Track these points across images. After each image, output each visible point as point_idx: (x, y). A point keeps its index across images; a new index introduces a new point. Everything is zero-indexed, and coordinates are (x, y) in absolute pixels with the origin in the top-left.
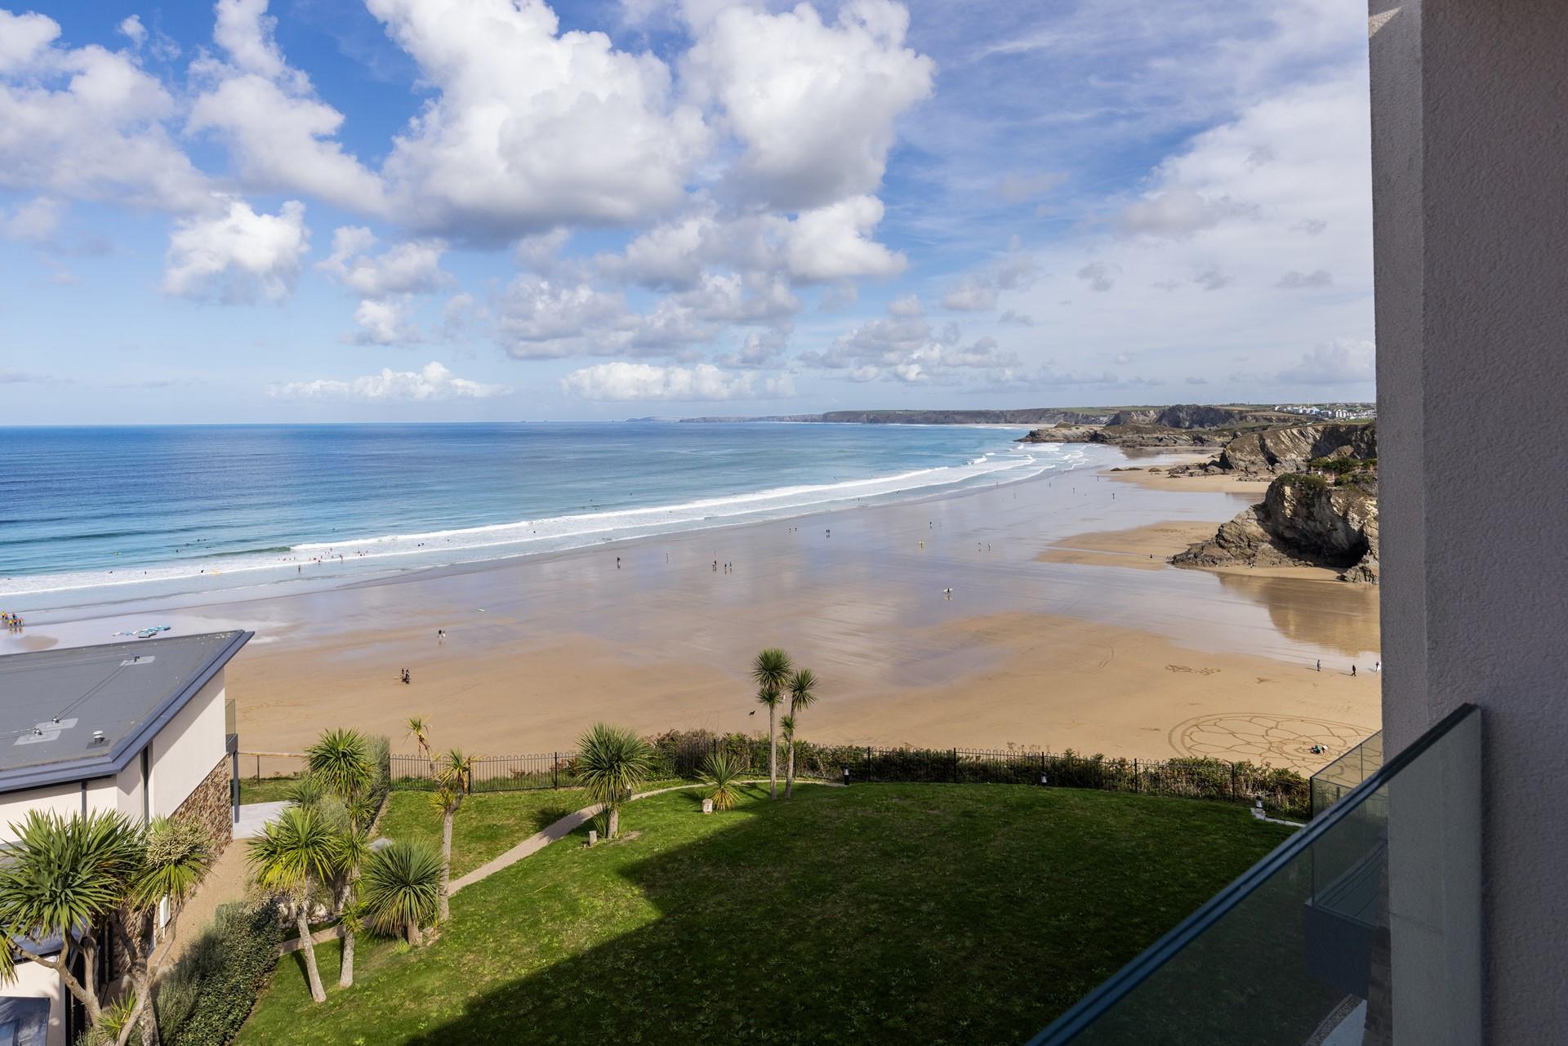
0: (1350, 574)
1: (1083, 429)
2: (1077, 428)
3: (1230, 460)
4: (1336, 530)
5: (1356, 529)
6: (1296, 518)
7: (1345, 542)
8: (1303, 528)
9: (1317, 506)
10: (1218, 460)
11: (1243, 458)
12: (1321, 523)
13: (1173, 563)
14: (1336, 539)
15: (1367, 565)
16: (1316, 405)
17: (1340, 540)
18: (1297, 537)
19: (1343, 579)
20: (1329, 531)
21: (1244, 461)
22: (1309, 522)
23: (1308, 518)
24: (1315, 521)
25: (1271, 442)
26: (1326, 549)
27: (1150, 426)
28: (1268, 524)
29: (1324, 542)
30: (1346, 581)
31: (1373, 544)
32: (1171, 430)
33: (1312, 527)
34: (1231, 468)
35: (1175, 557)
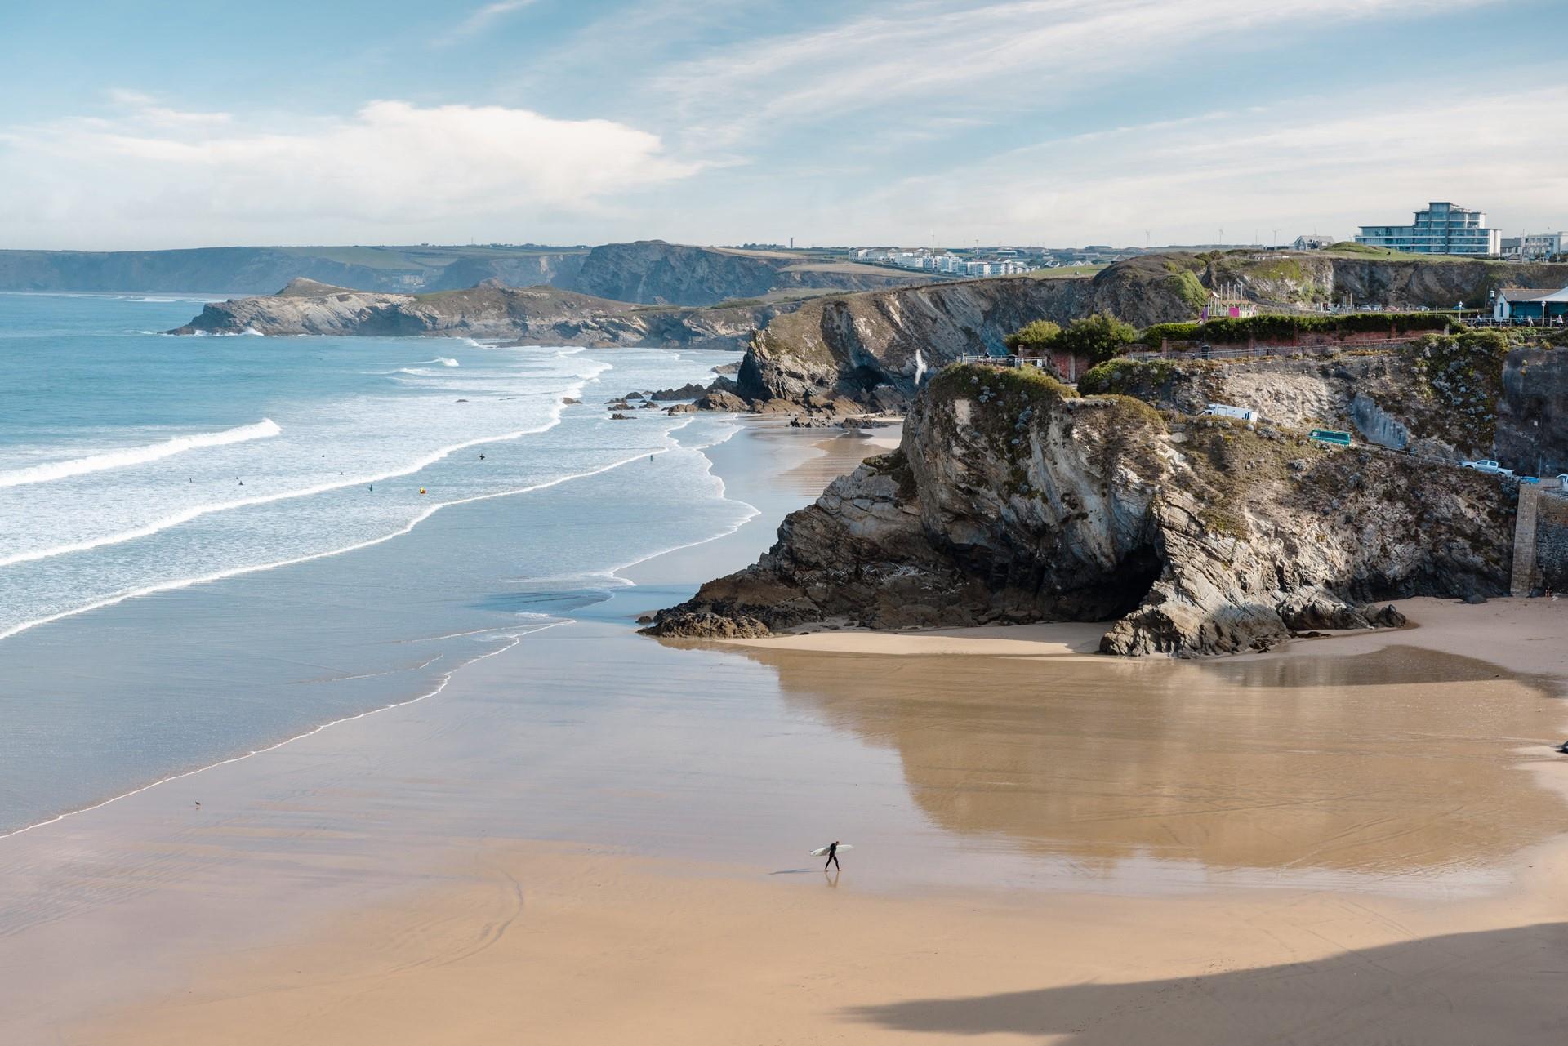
0: (1123, 634)
1: (358, 302)
2: (342, 299)
3: (766, 374)
4: (1084, 516)
5: (1133, 509)
6: (983, 490)
7: (1107, 549)
8: (1000, 518)
9: (1037, 454)
10: (734, 378)
11: (798, 370)
12: (1045, 500)
13: (655, 632)
14: (1084, 542)
15: (1162, 608)
16: (953, 251)
17: (1092, 544)
18: (983, 543)
19: (1106, 648)
20: (1065, 520)
21: (800, 378)
22: (1016, 499)
23: (1013, 488)
24: (1030, 494)
25: (868, 324)
26: (1058, 571)
27: (545, 294)
28: (909, 509)
29: (1053, 553)
30: (1113, 653)
31: (1176, 551)
32: (603, 306)
33: (1023, 512)
34: (766, 397)
35: (660, 615)
